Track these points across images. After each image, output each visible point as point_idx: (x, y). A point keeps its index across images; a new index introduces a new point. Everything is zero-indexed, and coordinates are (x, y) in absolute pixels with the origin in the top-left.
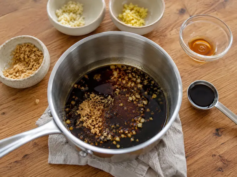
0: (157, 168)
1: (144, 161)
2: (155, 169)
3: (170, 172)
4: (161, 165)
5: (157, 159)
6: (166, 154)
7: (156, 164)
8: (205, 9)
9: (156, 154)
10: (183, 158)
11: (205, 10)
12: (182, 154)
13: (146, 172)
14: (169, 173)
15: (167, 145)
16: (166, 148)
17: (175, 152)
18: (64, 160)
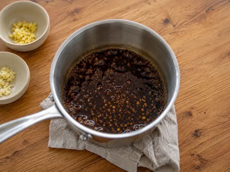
0: (151, 156)
1: (139, 148)
2: (149, 156)
3: (164, 161)
4: (155, 154)
5: (152, 147)
6: (160, 142)
7: (150, 152)
8: (188, 19)
9: (151, 143)
10: (177, 148)
11: (187, 21)
12: (175, 144)
13: (139, 159)
14: (162, 161)
15: (162, 135)
16: (161, 137)
17: (169, 142)
18: (63, 145)
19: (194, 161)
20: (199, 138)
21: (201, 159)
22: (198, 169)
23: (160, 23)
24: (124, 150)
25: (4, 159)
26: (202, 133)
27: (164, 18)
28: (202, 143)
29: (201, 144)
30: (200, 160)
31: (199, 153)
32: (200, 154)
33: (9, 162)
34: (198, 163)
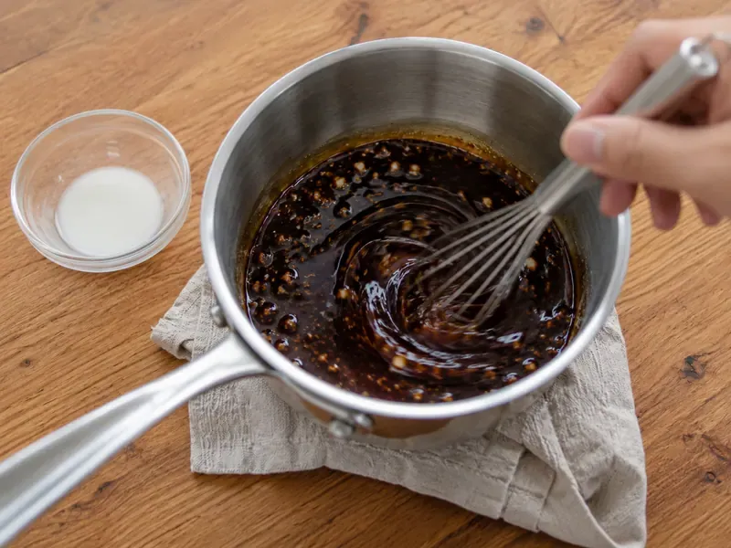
0: (551, 450)
1: (506, 433)
2: (543, 453)
3: (594, 463)
4: (561, 441)
5: (548, 423)
6: (577, 404)
7: (545, 439)
8: (602, 14)
9: (545, 409)
10: (629, 416)
11: (600, 18)
12: (625, 404)
13: (514, 468)
14: (589, 464)
15: (578, 378)
16: (575, 386)
17: (603, 398)
18: (245, 461)
19: (696, 456)
20: (701, 381)
21: (715, 446)
22: (712, 481)
23: (516, 32)
24: (459, 447)
25: (67, 513)
26: (709, 365)
27: (527, 16)
28: (714, 396)
29: (711, 399)
30: (716, 451)
31: (708, 427)
32: (712, 431)
33: (87, 522)
34: (708, 461)
